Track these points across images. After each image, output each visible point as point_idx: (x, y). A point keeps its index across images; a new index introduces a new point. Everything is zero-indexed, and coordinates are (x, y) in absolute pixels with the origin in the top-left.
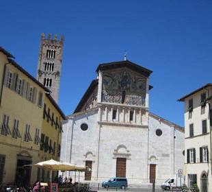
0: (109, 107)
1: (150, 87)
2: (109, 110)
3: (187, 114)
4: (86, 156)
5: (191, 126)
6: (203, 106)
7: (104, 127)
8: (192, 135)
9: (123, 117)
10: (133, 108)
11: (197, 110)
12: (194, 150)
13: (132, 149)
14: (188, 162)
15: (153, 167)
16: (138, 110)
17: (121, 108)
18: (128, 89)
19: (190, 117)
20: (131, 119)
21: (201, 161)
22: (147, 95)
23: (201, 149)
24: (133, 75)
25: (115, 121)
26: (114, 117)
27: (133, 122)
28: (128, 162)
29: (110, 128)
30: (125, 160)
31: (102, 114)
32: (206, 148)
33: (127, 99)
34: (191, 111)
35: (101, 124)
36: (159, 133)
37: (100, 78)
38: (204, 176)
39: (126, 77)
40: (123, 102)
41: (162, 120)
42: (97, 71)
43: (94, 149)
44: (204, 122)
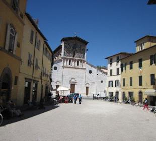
0: (68, 59)
1: (87, 50)
2: (67, 61)
3: (109, 65)
4: (56, 83)
5: (111, 71)
6: (118, 62)
7: (65, 69)
8: (111, 75)
9: (74, 64)
10: (79, 60)
11: (114, 64)
12: (112, 81)
13: (78, 80)
14: (109, 86)
15: (87, 88)
16: (81, 61)
17: (73, 60)
18: (77, 51)
19: (111, 66)
20: (78, 65)
21: (116, 86)
22: (86, 54)
23: (116, 81)
24: (79, 44)
25: (70, 66)
26: (70, 64)
27: (79, 67)
28: (76, 85)
29: (68, 69)
30: (74, 84)
31: (64, 62)
32: (118, 81)
33: (76, 56)
34: (111, 64)
35: (64, 67)
36: (90, 72)
37: (63, 45)
38: (117, 93)
39: (75, 45)
40: (74, 57)
41: (92, 66)
42: (62, 41)
43: (60, 79)
44: (118, 70)
